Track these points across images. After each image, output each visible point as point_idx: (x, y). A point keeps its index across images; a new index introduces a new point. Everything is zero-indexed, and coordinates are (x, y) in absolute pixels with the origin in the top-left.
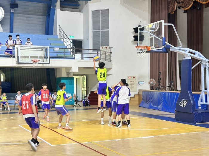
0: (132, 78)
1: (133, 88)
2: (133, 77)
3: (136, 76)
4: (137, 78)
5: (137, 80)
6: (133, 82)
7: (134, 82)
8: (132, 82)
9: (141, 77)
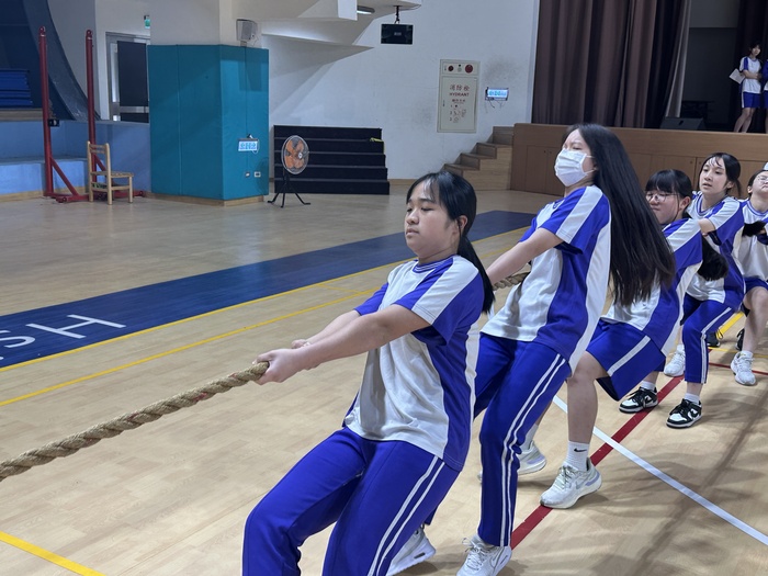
0: (460, 70)
1: (463, 114)
2: (463, 67)
3: (478, 64)
4: (481, 71)
5: (481, 78)
6: (462, 91)
7: (466, 88)
8: (459, 87)
9: (498, 70)
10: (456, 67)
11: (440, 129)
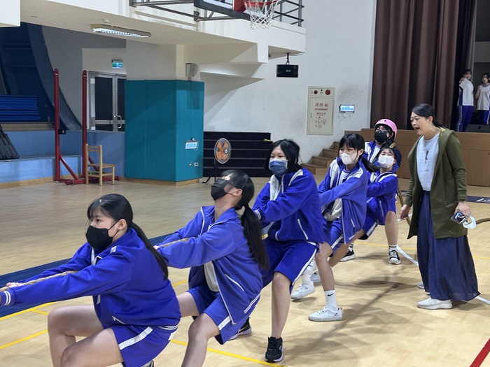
0: (321, 93)
1: (324, 123)
2: (324, 91)
3: (334, 89)
4: (336, 93)
5: (336, 98)
6: (324, 107)
7: (326, 105)
8: (321, 105)
9: (348, 92)
10: (319, 91)
11: (308, 133)
